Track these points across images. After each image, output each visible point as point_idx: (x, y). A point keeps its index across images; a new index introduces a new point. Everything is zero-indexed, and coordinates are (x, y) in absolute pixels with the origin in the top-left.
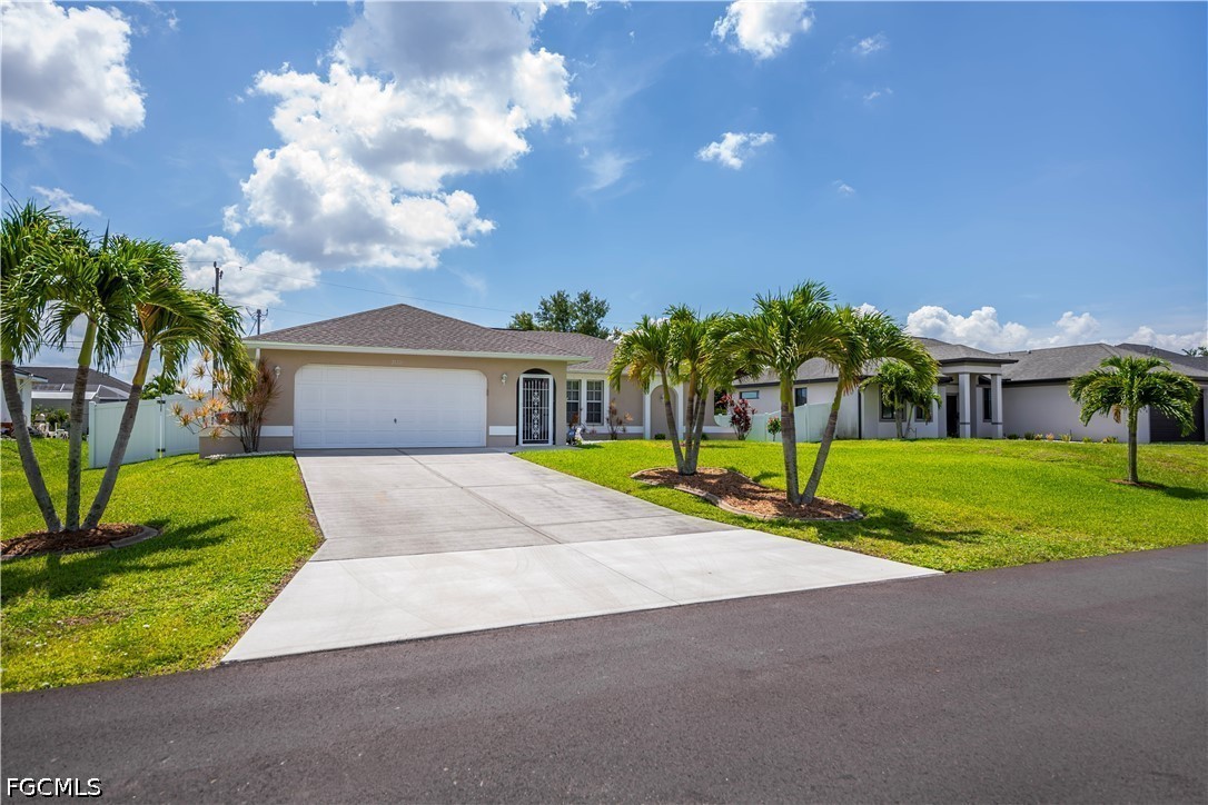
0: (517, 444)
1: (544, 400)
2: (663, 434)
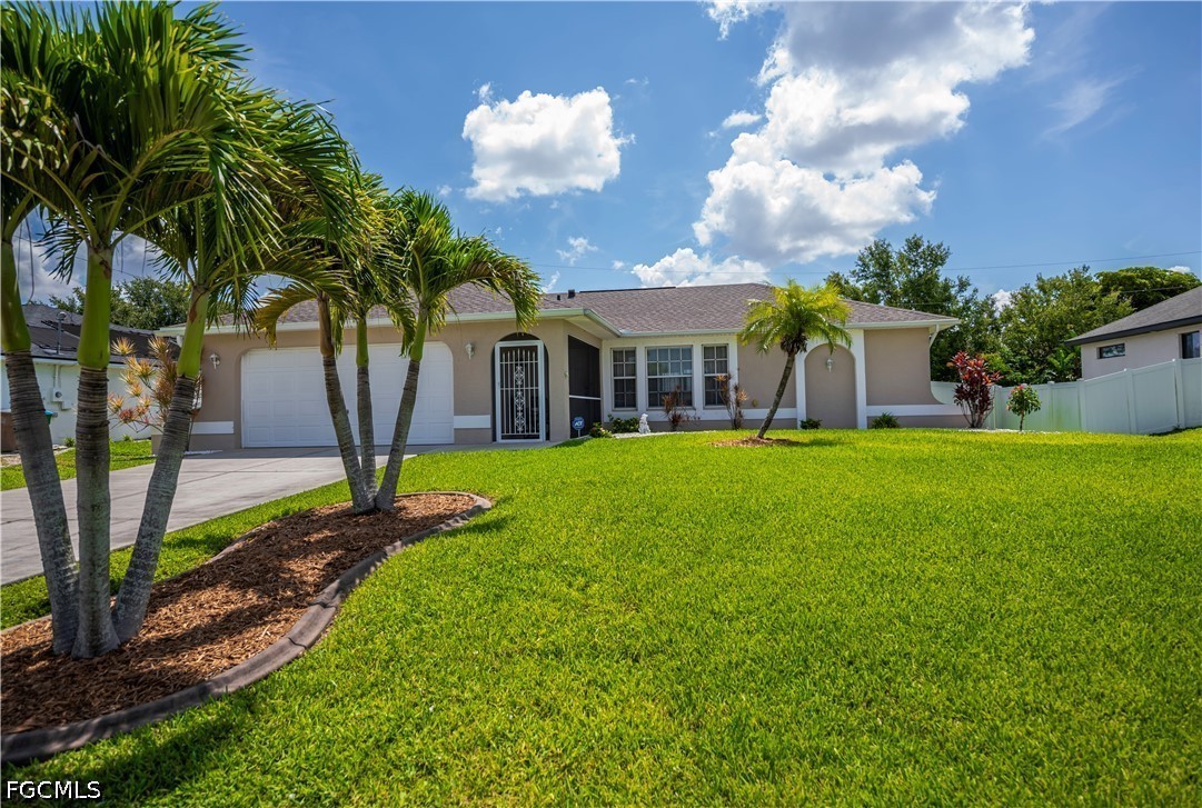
0: (494, 439)
1: (531, 378)
2: (816, 419)
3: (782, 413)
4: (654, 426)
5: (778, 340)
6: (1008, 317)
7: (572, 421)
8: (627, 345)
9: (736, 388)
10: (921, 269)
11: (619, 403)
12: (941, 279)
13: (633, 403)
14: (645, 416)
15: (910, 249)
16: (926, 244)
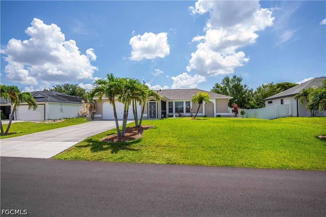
0: (148, 118)
1: (155, 107)
2: (206, 115)
3: (198, 114)
4: (176, 116)
5: (198, 102)
6: (256, 93)
7: (162, 115)
8: (171, 101)
9: (192, 109)
10: (236, 83)
11: (169, 112)
12: (241, 85)
13: (172, 112)
14: (174, 115)
15: (234, 78)
16: (237, 77)
